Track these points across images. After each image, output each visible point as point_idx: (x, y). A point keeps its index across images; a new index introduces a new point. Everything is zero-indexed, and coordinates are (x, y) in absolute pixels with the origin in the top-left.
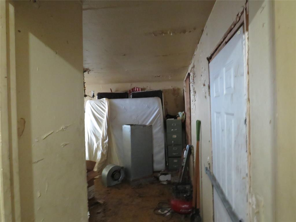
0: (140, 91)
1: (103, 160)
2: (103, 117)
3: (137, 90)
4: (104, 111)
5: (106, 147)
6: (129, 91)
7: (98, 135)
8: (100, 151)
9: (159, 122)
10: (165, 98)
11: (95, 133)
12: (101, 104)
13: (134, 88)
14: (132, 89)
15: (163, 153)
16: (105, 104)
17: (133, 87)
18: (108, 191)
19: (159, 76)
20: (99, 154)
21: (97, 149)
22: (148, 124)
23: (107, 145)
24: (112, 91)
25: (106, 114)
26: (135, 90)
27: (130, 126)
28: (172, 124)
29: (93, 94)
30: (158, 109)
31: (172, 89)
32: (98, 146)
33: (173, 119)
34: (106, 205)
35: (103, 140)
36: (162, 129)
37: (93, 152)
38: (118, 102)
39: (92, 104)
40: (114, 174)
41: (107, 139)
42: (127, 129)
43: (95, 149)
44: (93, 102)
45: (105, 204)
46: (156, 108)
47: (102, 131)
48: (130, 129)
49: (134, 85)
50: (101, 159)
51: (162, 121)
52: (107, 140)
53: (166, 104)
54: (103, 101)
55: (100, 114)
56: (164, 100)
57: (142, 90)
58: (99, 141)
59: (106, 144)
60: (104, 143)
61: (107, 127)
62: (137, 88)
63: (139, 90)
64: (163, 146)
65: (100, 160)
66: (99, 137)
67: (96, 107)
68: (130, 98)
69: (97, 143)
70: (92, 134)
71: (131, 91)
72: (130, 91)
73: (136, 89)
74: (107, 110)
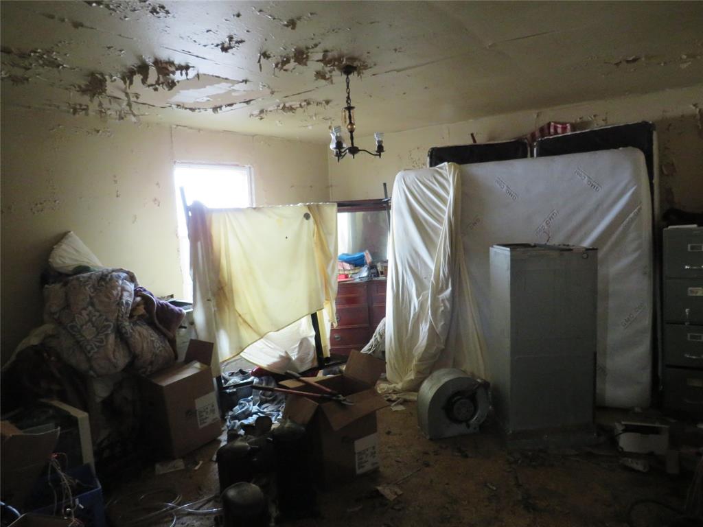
0: (569, 133)
1: (433, 350)
2: (440, 221)
3: (559, 130)
4: (444, 201)
5: (442, 311)
6: (529, 136)
7: (423, 274)
8: (426, 322)
9: (632, 236)
10: (664, 149)
11: (417, 268)
12: (434, 181)
13: (549, 124)
14: (541, 130)
15: (643, 348)
16: (447, 180)
17: (543, 122)
18: (426, 453)
19: (634, 60)
20: (424, 329)
21: (419, 315)
22: (587, 243)
23: (448, 305)
24: (474, 141)
25: (447, 210)
26: (552, 130)
27: (508, 249)
28: (689, 246)
29: (380, 143)
30: (634, 188)
31: (694, 116)
32: (422, 305)
33: (695, 226)
34: (399, 510)
35: (438, 291)
36: (646, 261)
37: (407, 324)
38: (485, 171)
39: (408, 181)
40: (453, 401)
41: (447, 288)
42: (501, 257)
43: (414, 315)
44: (411, 176)
45: (397, 508)
46: (622, 185)
47: (434, 263)
48: (509, 259)
49: (550, 115)
50: (429, 346)
51: (647, 232)
52: (450, 289)
53: (665, 172)
54: (439, 170)
55: (431, 211)
56: (660, 157)
57: (574, 127)
58: (425, 292)
59: (443, 301)
60: (438, 298)
61: (448, 249)
62: (556, 123)
63: (564, 129)
64: (647, 322)
65: (423, 349)
66: (425, 281)
67: (421, 189)
68: (532, 156)
69: (420, 298)
70: (406, 271)
71: (538, 134)
72: (533, 135)
73: (556, 128)
74: (450, 197)
